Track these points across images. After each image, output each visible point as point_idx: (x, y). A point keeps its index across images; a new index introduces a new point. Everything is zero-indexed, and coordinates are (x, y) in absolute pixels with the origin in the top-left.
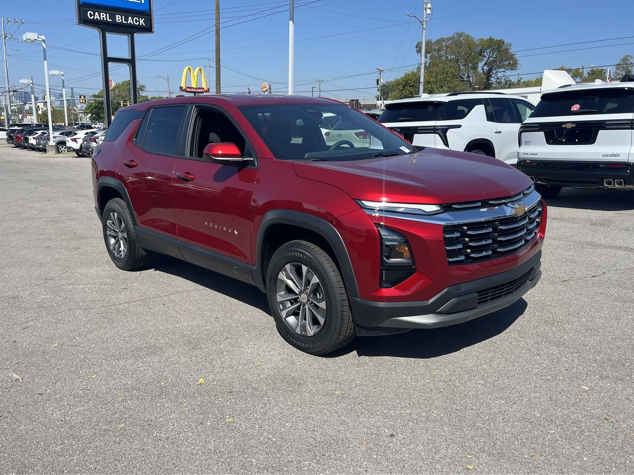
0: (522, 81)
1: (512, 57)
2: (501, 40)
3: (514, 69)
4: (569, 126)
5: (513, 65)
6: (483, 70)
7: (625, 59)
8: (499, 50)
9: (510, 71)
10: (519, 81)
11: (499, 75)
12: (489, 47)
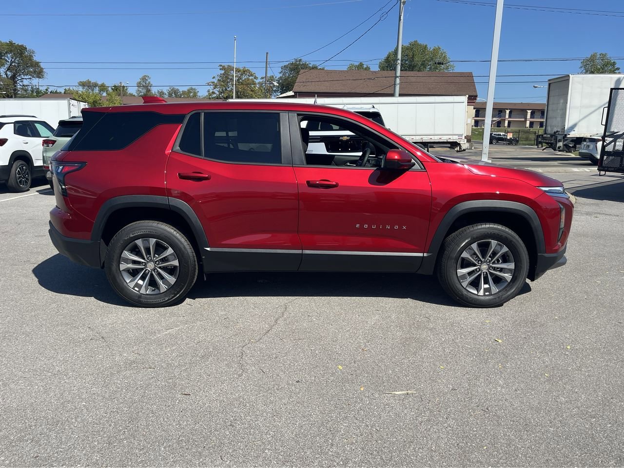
0: (50, 90)
1: (37, 64)
2: (22, 46)
3: (40, 78)
4: (345, 138)
5: (39, 74)
6: (6, 74)
7: (144, 79)
8: (22, 56)
9: (37, 79)
10: (47, 90)
11: (26, 82)
12: (11, 51)
